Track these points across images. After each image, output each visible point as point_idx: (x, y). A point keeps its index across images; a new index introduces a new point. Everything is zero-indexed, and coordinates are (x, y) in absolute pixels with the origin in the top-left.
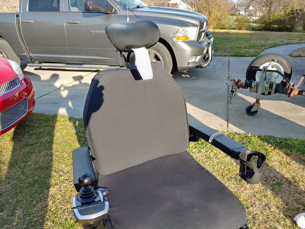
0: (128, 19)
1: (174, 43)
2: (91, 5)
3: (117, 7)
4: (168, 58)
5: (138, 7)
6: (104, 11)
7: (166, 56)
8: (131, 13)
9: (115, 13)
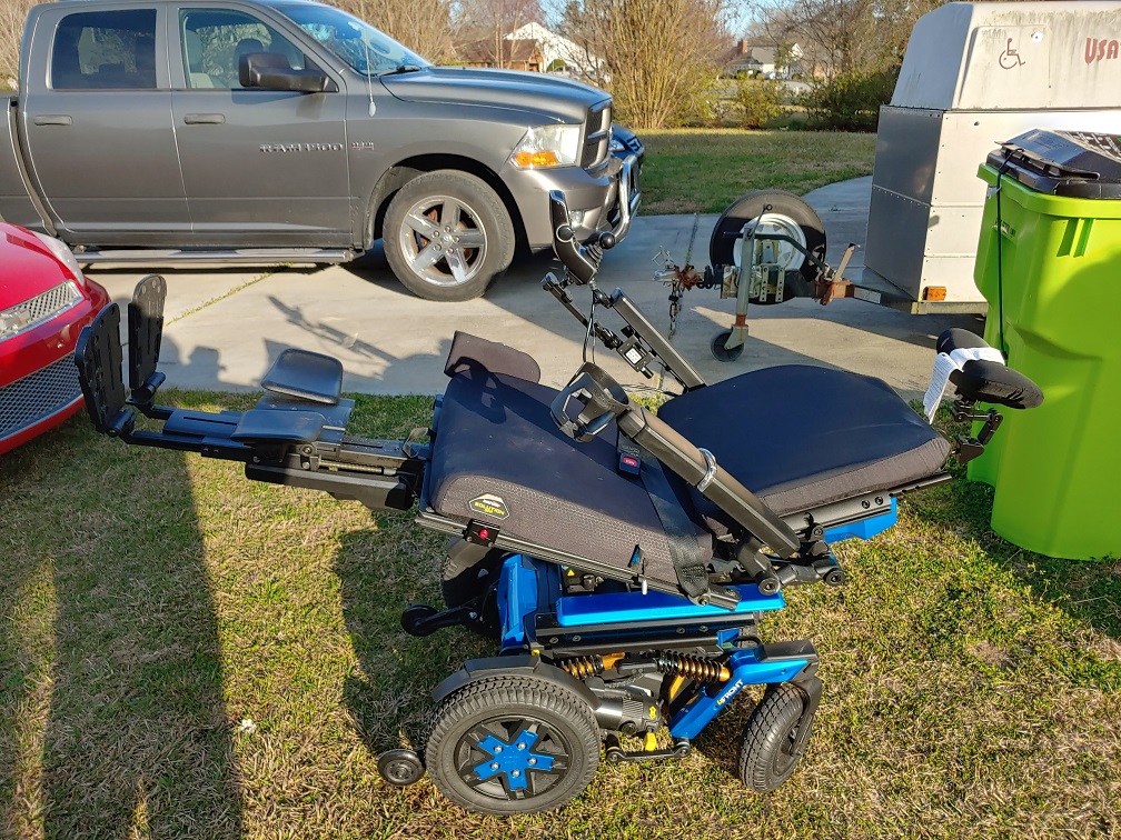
0: (373, 108)
1: (513, 173)
2: (259, 70)
3: (338, 73)
4: (498, 218)
5: (401, 71)
6: (299, 86)
7: (493, 215)
8: (381, 90)
9: (333, 88)
